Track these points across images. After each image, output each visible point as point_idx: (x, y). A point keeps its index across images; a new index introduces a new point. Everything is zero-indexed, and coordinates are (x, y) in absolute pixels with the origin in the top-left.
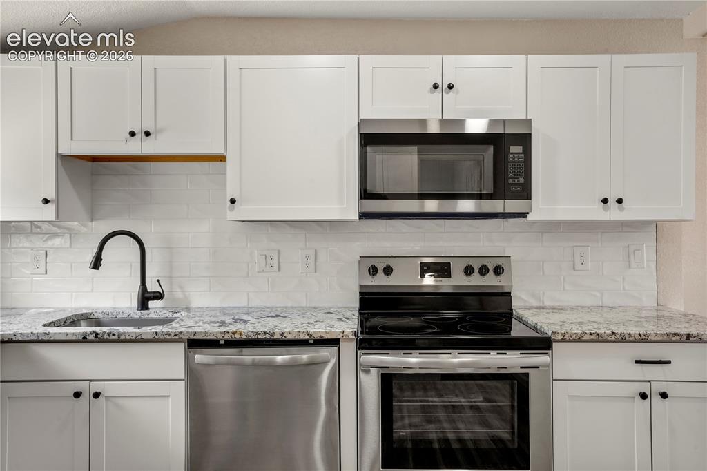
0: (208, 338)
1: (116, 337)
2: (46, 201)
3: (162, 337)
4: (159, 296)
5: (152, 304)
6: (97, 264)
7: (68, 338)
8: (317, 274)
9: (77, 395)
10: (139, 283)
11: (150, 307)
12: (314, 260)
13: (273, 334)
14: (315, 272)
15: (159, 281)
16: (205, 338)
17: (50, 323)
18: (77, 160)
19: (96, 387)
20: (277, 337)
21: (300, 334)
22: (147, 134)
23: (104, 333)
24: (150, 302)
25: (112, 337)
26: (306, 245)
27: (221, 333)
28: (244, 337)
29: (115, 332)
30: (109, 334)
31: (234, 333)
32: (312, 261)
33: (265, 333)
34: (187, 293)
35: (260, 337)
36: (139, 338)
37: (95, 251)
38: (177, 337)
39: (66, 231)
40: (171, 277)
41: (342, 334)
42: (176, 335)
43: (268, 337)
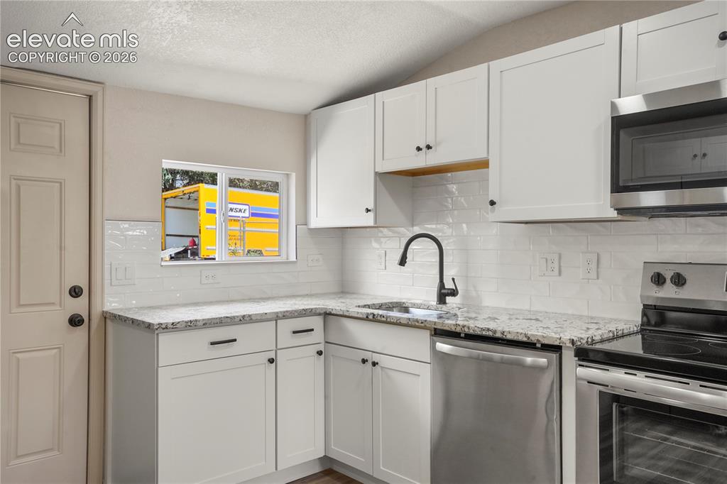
0: (445, 328)
1: (384, 319)
2: (368, 210)
3: (413, 323)
4: (454, 293)
5: (449, 299)
6: (403, 262)
7: (358, 316)
8: (599, 280)
9: (364, 361)
10: (438, 281)
11: (447, 302)
12: (596, 264)
13: (495, 332)
14: (598, 278)
15: (453, 279)
16: (442, 328)
17: (365, 306)
18: (391, 175)
19: (376, 358)
20: (498, 335)
21: (519, 335)
22: (429, 147)
23: (378, 314)
24: (447, 297)
25: (383, 319)
26: (588, 248)
27: (454, 325)
28: (471, 332)
29: (384, 314)
30: (381, 316)
31: (464, 326)
32: (594, 266)
33: (488, 330)
34: (479, 292)
35: (484, 333)
36: (398, 321)
37: (402, 250)
38: (422, 325)
39: (396, 235)
40: (467, 277)
41: (558, 341)
42: (422, 323)
43: (490, 334)
